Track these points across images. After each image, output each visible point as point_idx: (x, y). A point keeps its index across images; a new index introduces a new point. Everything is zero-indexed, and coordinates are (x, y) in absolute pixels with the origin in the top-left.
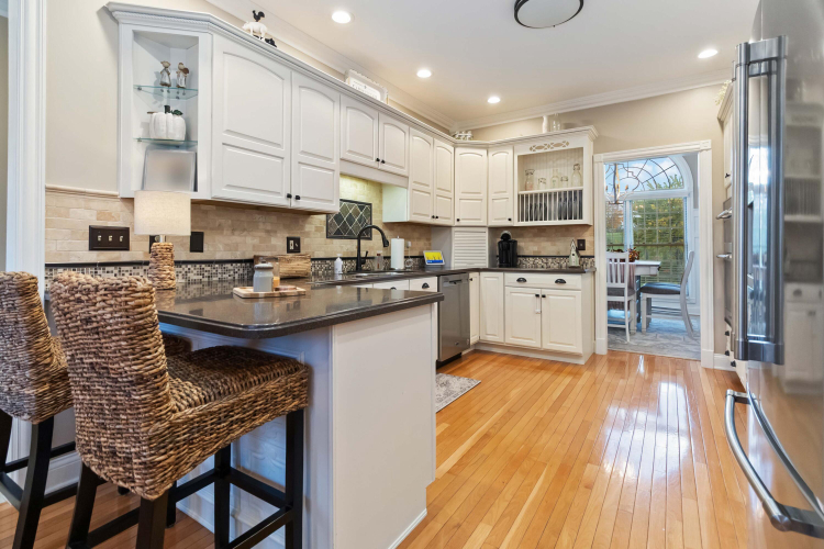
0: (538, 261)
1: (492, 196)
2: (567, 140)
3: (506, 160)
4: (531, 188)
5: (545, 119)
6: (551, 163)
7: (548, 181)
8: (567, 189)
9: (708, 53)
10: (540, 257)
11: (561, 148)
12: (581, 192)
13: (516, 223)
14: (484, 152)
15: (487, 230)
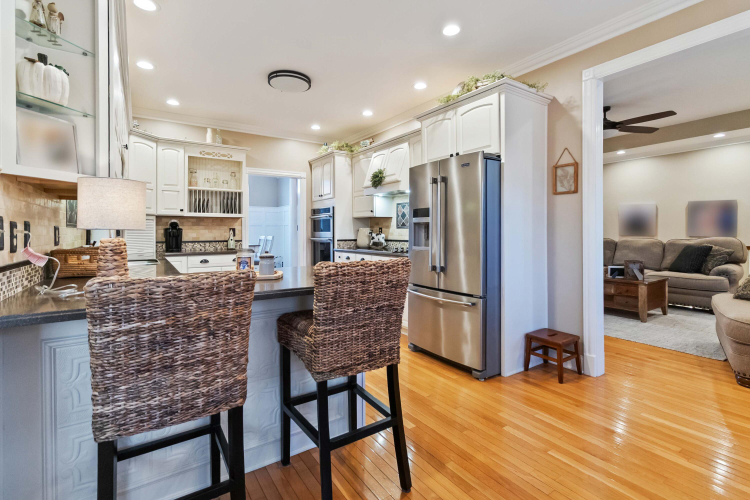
0: (197, 246)
1: (161, 187)
2: (231, 153)
3: (178, 158)
4: (196, 185)
5: (209, 131)
6: (209, 166)
7: (211, 181)
8: (226, 190)
9: (316, 127)
10: (198, 242)
11: (226, 158)
12: (240, 194)
13: (186, 213)
14: (154, 145)
15: (154, 218)
